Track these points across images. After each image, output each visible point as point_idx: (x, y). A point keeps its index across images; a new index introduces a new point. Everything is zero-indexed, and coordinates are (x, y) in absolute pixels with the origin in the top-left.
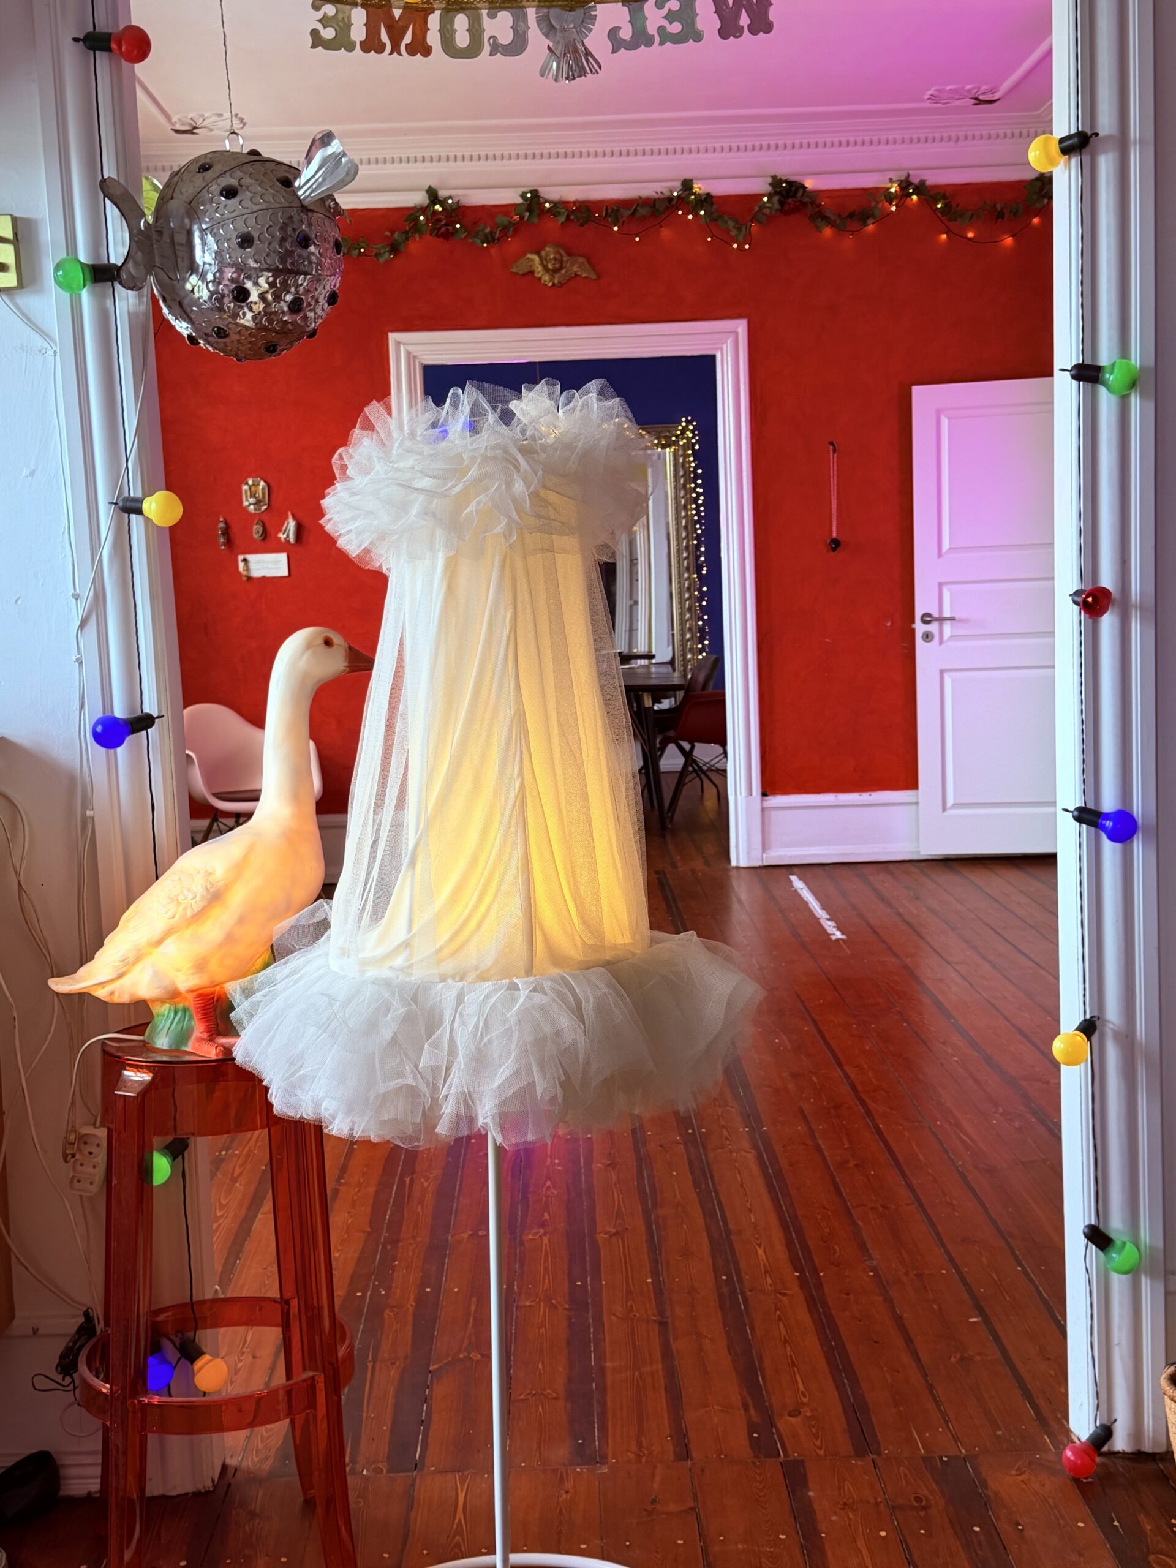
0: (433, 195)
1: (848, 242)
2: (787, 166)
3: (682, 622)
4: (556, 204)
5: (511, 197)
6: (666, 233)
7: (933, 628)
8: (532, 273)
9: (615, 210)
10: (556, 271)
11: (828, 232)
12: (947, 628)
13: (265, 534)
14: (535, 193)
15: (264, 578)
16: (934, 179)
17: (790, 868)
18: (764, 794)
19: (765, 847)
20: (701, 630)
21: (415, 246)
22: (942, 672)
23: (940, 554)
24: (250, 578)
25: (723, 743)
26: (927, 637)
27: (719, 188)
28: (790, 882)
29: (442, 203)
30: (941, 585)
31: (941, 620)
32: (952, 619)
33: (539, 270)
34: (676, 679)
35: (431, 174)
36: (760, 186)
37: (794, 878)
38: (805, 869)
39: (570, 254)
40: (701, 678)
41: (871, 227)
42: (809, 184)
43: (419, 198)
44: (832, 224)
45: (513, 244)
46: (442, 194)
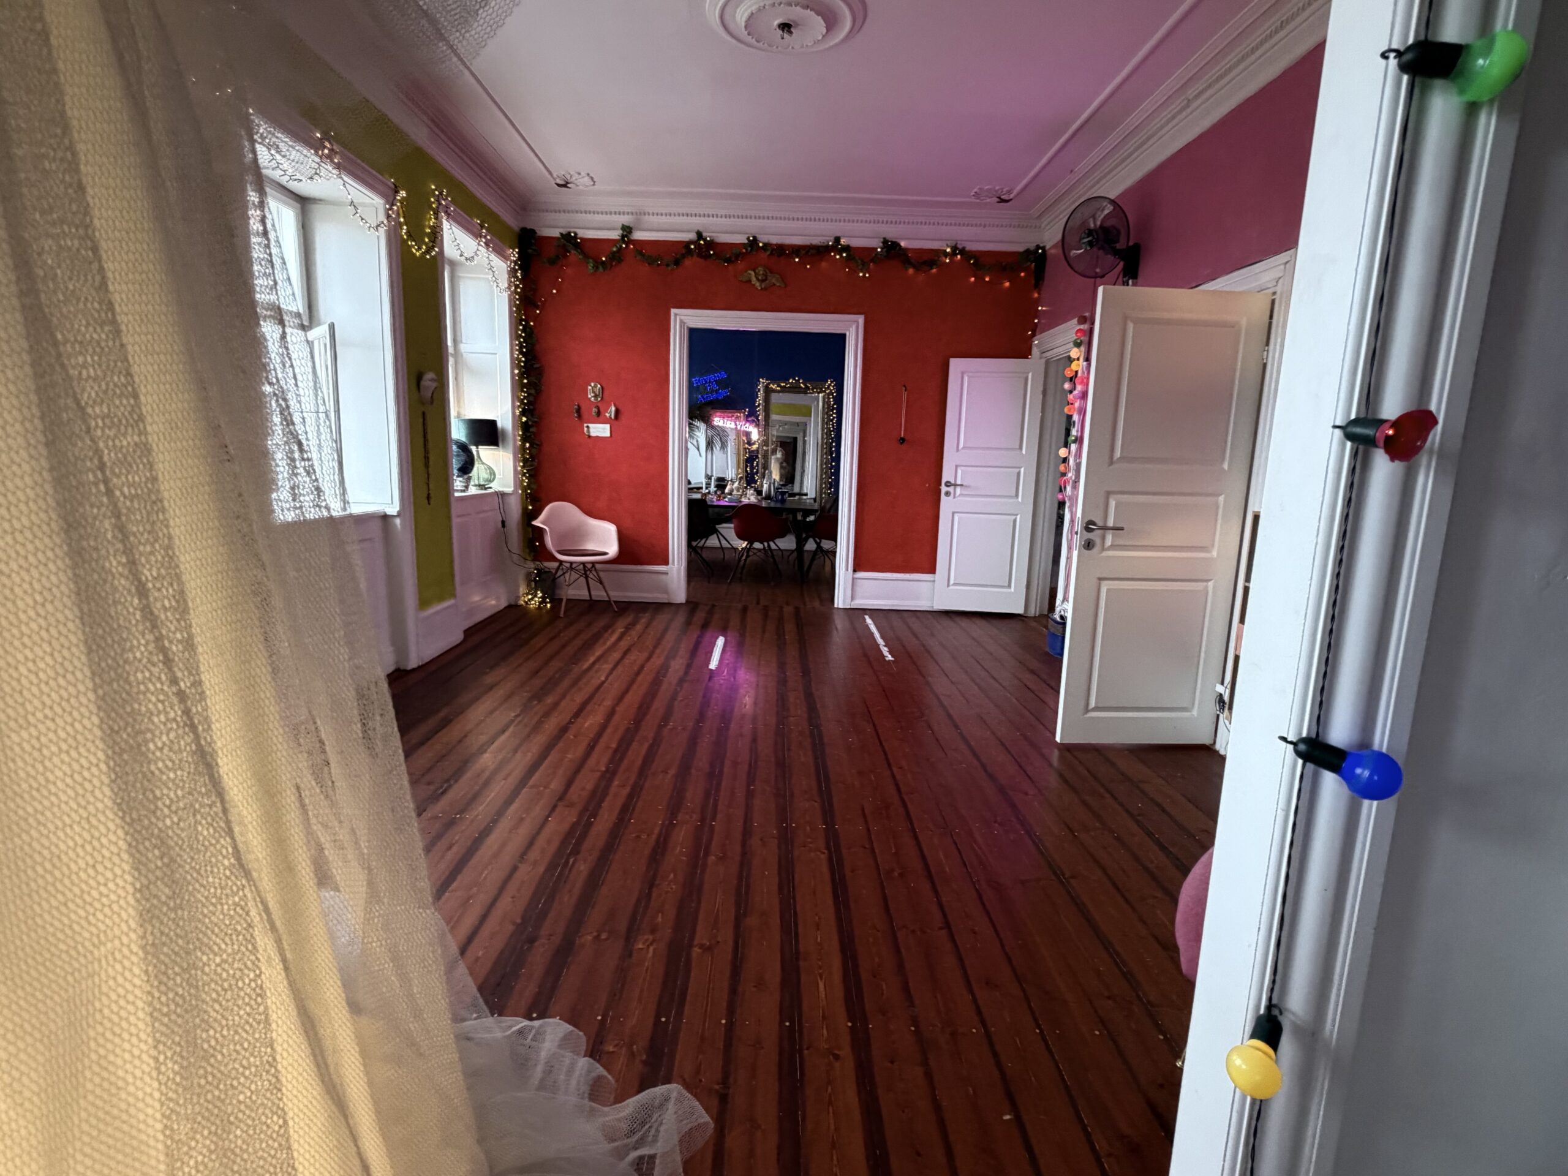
0: (700, 235)
1: (922, 277)
2: (891, 232)
3: (821, 479)
4: (766, 245)
5: (741, 239)
6: (824, 264)
7: (951, 489)
8: (750, 281)
9: (796, 250)
10: (763, 281)
11: (911, 271)
12: (958, 490)
13: (599, 413)
14: (755, 238)
15: (597, 437)
16: (971, 247)
17: (865, 611)
18: (855, 571)
19: (853, 598)
20: (830, 483)
21: (688, 262)
22: (953, 513)
23: (958, 450)
24: (589, 436)
25: (836, 541)
26: (947, 494)
27: (855, 243)
28: (865, 620)
29: (705, 240)
30: (957, 467)
31: (955, 485)
32: (961, 485)
33: (754, 279)
34: (816, 506)
35: (697, 223)
36: (876, 244)
37: (867, 617)
38: (873, 612)
39: (771, 272)
40: (828, 506)
41: (934, 270)
42: (903, 244)
43: (692, 236)
44: (914, 267)
45: (741, 265)
46: (704, 234)
